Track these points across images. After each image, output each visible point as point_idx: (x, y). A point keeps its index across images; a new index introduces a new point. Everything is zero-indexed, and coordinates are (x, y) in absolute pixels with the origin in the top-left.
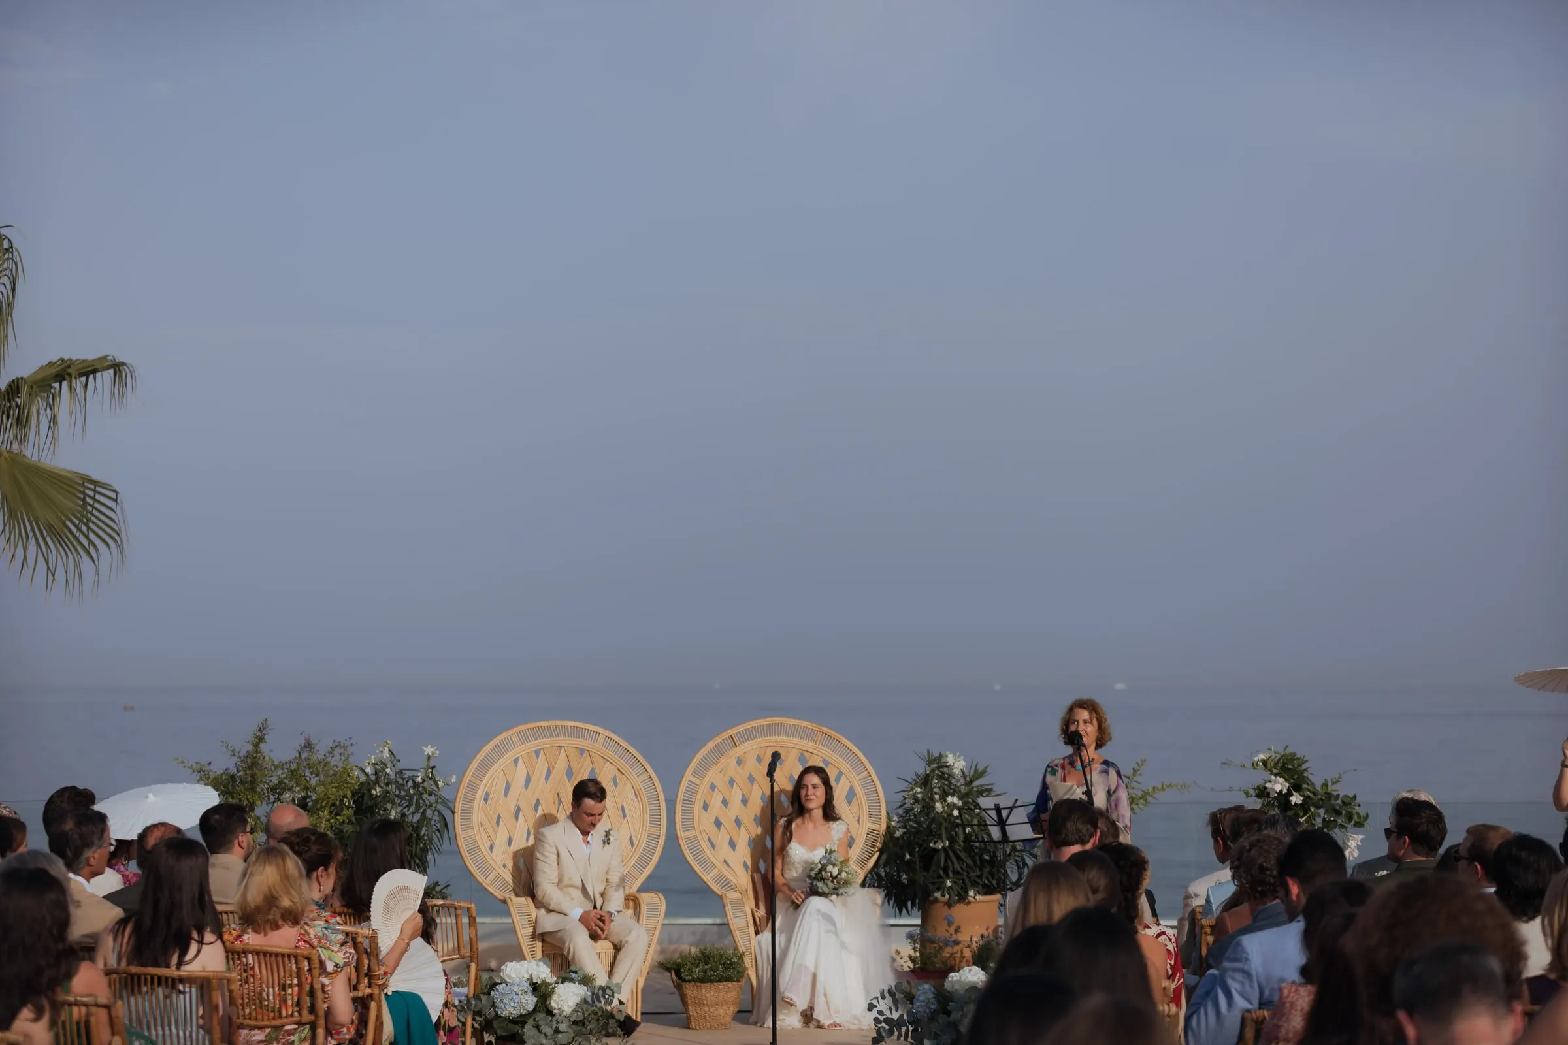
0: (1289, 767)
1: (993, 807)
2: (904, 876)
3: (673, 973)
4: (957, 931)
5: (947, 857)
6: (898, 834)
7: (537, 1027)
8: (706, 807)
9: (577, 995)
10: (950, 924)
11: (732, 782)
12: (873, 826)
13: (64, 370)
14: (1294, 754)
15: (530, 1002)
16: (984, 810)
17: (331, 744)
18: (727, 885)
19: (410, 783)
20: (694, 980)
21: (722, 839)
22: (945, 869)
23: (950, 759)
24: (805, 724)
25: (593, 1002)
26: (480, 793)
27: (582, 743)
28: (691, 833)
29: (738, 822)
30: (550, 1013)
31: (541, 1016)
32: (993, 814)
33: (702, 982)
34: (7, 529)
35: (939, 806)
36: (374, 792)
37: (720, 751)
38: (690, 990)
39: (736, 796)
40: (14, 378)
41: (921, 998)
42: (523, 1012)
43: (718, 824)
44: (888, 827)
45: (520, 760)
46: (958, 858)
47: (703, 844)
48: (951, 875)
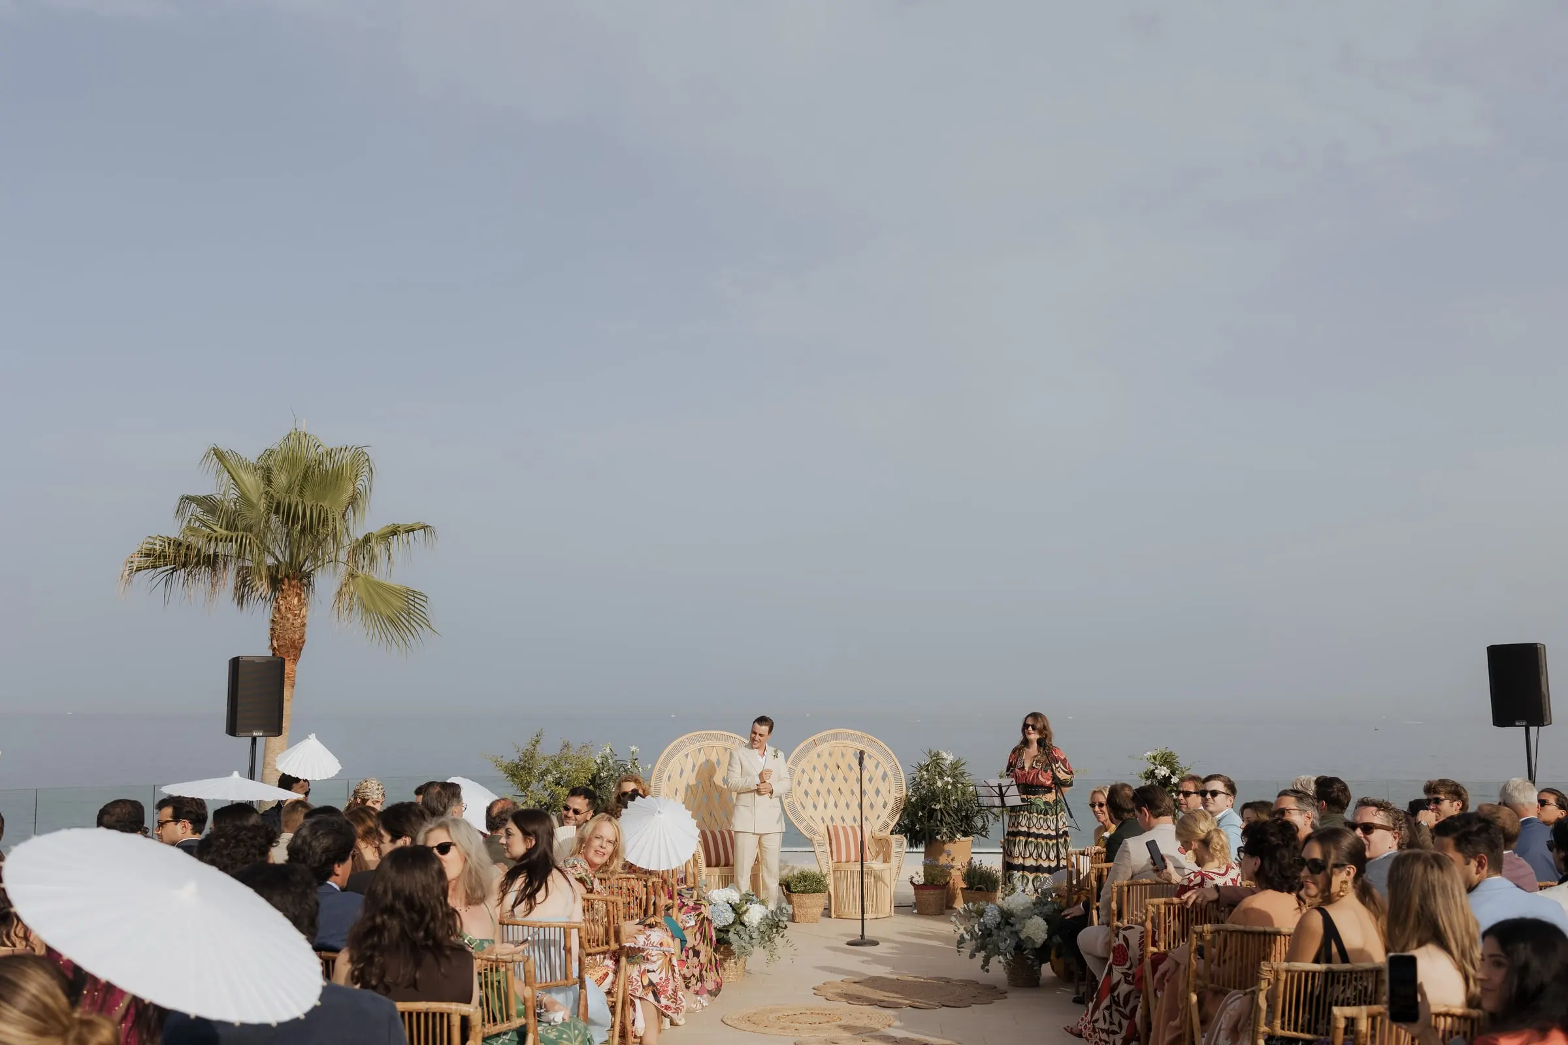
0: (1167, 760)
1: (997, 785)
2: (917, 826)
3: (784, 887)
4: (952, 860)
5: (942, 813)
6: (913, 800)
7: (737, 933)
8: (799, 783)
9: (760, 912)
10: (949, 855)
11: (814, 768)
12: (898, 795)
13: (396, 529)
14: (1171, 753)
15: (730, 917)
16: (991, 787)
17: (581, 745)
18: (813, 831)
19: (622, 769)
20: (798, 892)
21: (809, 803)
22: (941, 821)
23: (944, 755)
24: (857, 732)
25: (773, 917)
26: (666, 775)
27: (727, 745)
28: (790, 800)
29: (818, 793)
30: (742, 924)
31: (740, 928)
32: (997, 790)
33: (803, 893)
34: (364, 618)
35: (939, 784)
36: (602, 774)
37: (807, 749)
38: (795, 897)
39: (817, 777)
40: (367, 533)
41: (990, 914)
42: (726, 924)
43: (806, 794)
44: (907, 795)
45: (689, 755)
46: (949, 814)
47: (797, 806)
48: (944, 825)
